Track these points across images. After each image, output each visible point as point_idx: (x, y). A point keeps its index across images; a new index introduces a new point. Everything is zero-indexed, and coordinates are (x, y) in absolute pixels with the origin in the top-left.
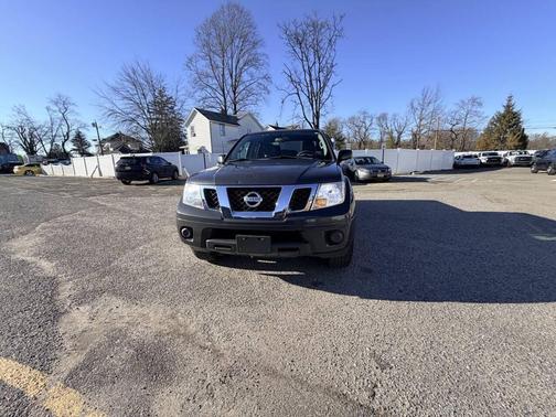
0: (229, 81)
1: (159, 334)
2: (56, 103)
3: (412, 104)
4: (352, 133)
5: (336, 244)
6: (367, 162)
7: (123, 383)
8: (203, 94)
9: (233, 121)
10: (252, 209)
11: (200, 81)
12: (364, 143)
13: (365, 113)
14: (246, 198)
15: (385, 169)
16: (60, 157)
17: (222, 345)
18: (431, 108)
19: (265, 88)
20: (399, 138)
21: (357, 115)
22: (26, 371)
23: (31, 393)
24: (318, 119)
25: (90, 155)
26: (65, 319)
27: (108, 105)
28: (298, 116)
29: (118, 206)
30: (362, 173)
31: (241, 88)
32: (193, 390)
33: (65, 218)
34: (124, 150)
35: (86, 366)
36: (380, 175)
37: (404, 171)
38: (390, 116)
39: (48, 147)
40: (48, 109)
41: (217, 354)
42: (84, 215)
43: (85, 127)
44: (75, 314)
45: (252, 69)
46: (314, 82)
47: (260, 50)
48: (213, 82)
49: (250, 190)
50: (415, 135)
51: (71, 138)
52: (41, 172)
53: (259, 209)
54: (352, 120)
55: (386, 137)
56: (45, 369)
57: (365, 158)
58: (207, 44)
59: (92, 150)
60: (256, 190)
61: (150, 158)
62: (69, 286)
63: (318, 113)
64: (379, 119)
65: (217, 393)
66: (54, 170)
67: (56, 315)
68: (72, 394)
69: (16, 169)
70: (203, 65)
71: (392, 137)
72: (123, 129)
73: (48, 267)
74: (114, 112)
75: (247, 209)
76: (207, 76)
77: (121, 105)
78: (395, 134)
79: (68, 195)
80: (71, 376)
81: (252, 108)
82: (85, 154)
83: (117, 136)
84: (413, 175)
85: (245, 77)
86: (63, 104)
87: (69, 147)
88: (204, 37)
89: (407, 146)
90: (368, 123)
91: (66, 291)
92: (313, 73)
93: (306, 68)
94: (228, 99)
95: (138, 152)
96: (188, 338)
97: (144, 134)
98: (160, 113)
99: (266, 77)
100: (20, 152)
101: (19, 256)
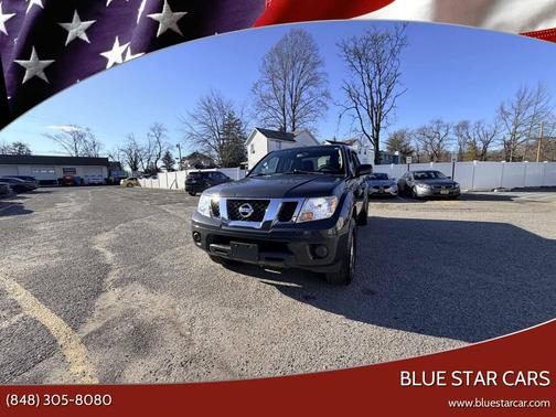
0: (290, 101)
1: (157, 319)
2: (153, 130)
3: (502, 109)
4: (421, 145)
5: (320, 258)
6: (430, 177)
7: (115, 349)
8: (265, 114)
9: (290, 138)
10: (245, 219)
11: (263, 103)
12: (437, 156)
13: (438, 122)
14: (241, 209)
15: (451, 185)
16: (152, 172)
17: (198, 336)
18: (531, 111)
19: (324, 104)
20: (485, 148)
21: (428, 125)
22: (65, 327)
23: (60, 342)
24: (378, 131)
25: (173, 170)
26: (103, 296)
27: (189, 130)
28: (356, 130)
29: (179, 213)
30: (421, 189)
31: (301, 106)
32: (158, 366)
33: (137, 221)
34: (198, 166)
35: (99, 332)
36: (444, 192)
37: (483, 188)
38: (472, 124)
39: (145, 165)
40: (148, 135)
41: (190, 343)
42: (150, 219)
43: (172, 148)
44: (110, 293)
45: (311, 88)
46: (374, 95)
47: (319, 69)
48: (275, 103)
49: (246, 201)
50: (507, 144)
51: (162, 157)
52: (138, 184)
53: (250, 219)
54: (422, 131)
55: (466, 149)
56: (75, 329)
57: (428, 172)
58: (271, 71)
59: (176, 166)
60: (250, 202)
61: (213, 173)
62: (115, 272)
63: (378, 125)
64: (457, 128)
65: (174, 372)
66: (145, 183)
67: (99, 292)
68: (83, 349)
69: (122, 182)
70: (266, 89)
71: (475, 148)
72: (199, 148)
73: (109, 256)
74: (192, 135)
75: (240, 219)
76: (270, 98)
77: (198, 128)
78: (480, 145)
79: (148, 203)
80: (87, 336)
81: (309, 125)
82: (171, 170)
83: (194, 155)
84: (496, 192)
85: (305, 96)
86: (158, 130)
87: (160, 164)
88: (269, 64)
89: (496, 157)
90: (442, 133)
91: (113, 275)
92: (373, 86)
93: (366, 81)
94: (288, 117)
95: (208, 168)
96: (176, 325)
97: (214, 153)
98: (228, 133)
99: (326, 94)
100: (128, 169)
101: (97, 247)
